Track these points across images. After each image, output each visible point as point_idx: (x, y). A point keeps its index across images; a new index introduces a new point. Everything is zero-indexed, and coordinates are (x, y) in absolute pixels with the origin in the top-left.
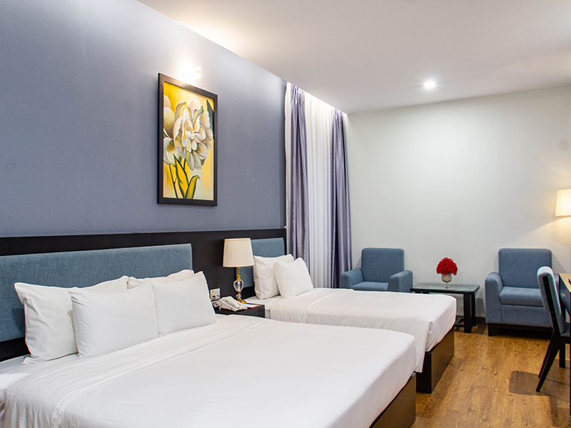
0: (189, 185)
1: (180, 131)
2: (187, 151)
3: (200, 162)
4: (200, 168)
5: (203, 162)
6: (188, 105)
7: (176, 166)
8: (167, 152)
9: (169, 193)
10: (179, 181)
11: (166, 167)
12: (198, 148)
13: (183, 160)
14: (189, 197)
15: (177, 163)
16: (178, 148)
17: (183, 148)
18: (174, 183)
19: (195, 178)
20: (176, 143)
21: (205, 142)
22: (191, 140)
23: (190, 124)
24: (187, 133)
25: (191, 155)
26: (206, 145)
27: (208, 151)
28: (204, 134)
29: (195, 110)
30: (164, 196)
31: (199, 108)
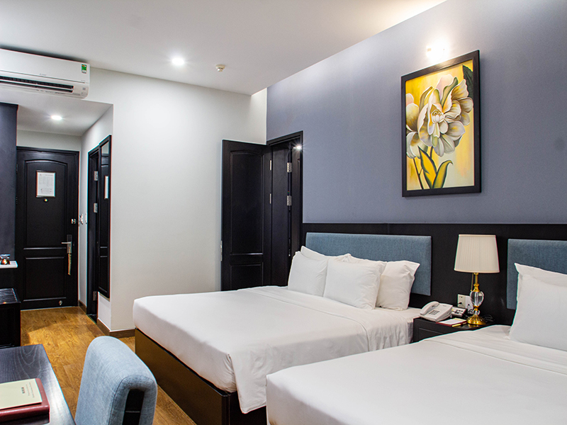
0: (437, 173)
1: (426, 120)
2: (434, 138)
3: (451, 144)
4: (452, 151)
5: (456, 143)
6: (435, 88)
7: (421, 158)
8: (411, 147)
9: (413, 185)
10: (425, 171)
11: (410, 161)
12: (450, 129)
13: (429, 148)
14: (438, 186)
15: (423, 154)
16: (422, 138)
17: (430, 136)
18: (419, 175)
19: (445, 164)
20: (421, 134)
21: (460, 119)
22: (440, 124)
23: (439, 107)
24: (433, 118)
25: (440, 140)
26: (462, 121)
27: (464, 127)
28: (458, 110)
29: (445, 88)
30: (408, 189)
31: (451, 82)
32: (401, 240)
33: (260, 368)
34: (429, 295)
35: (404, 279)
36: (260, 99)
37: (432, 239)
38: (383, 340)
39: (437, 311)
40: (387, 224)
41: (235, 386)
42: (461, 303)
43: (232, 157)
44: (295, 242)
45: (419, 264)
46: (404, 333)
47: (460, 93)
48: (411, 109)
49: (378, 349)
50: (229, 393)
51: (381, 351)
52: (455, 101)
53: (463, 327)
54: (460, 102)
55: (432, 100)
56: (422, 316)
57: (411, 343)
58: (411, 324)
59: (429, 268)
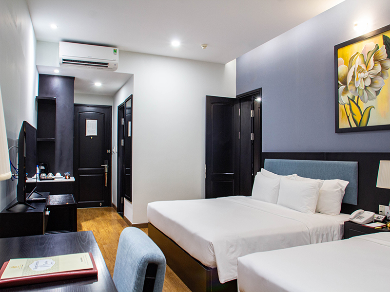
0: (362, 116)
1: (353, 77)
2: (360, 89)
3: (374, 94)
4: (373, 98)
5: (377, 93)
6: (360, 53)
7: (350, 104)
8: (342, 97)
9: (344, 124)
10: (353, 114)
11: (341, 107)
12: (372, 83)
13: (356, 97)
14: (363, 124)
15: (351, 101)
16: (350, 91)
17: (356, 88)
18: (348, 117)
19: (369, 108)
20: (349, 87)
21: (380, 74)
22: (364, 79)
23: (363, 67)
24: (360, 75)
25: (365, 91)
26: (382, 76)
27: (384, 81)
28: (379, 68)
29: (369, 52)
30: (340, 127)
31: (373, 48)
32: (334, 164)
33: (233, 252)
34: (356, 204)
35: (337, 193)
36: (231, 66)
37: (358, 163)
38: (322, 236)
39: (363, 217)
40: (323, 153)
41: (215, 264)
42: (381, 211)
43: (212, 107)
44: (257, 165)
45: (348, 182)
46: (337, 232)
47: (380, 55)
48: (342, 69)
49: (317, 243)
50: (211, 268)
51: (320, 244)
52: (376, 62)
53: (384, 229)
54: (381, 62)
55: (358, 61)
56: (351, 220)
57: (342, 239)
58: (342, 225)
59: (356, 185)
